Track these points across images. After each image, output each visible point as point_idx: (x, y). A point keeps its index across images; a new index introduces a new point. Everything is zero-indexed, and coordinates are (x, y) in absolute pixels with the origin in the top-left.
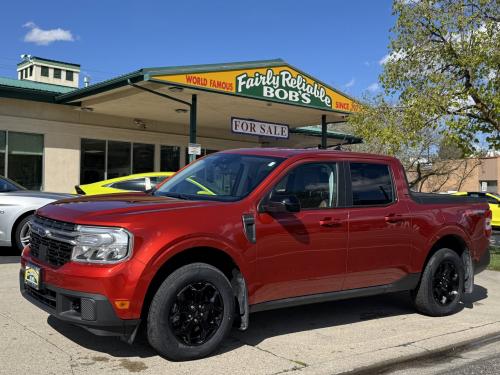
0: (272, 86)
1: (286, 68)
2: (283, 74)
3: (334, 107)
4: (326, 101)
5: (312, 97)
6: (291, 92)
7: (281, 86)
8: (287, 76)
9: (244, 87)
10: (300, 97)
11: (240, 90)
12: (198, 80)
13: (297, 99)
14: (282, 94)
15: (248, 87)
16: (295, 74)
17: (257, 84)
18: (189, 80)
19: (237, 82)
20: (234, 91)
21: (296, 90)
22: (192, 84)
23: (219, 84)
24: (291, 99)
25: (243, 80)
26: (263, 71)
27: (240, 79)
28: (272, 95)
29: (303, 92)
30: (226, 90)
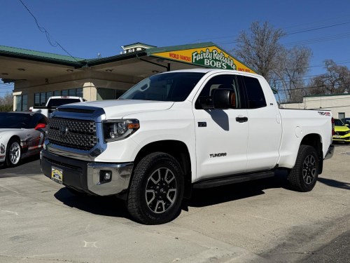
0: (208, 59)
1: (215, 48)
2: (214, 51)
4: (234, 67)
5: (227, 65)
6: (217, 62)
7: (213, 59)
9: (196, 59)
10: (221, 65)
11: (194, 61)
12: (175, 55)
14: (213, 63)
16: (219, 51)
18: (171, 55)
19: (192, 56)
20: (191, 62)
21: (220, 61)
22: (172, 58)
23: (185, 58)
24: (217, 66)
25: (196, 55)
26: (204, 49)
27: (194, 55)
28: (209, 64)
29: (223, 62)
30: (187, 61)
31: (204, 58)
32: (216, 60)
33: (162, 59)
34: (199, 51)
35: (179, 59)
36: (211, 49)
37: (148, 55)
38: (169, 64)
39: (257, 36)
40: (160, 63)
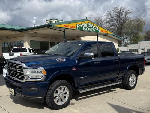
0: (85, 27)
1: (88, 22)
3: (101, 32)
4: (99, 30)
6: (90, 28)
7: (87, 27)
8: (89, 24)
9: (78, 27)
10: (92, 29)
11: (77, 28)
12: (67, 26)
13: (92, 30)
14: (88, 29)
15: (79, 27)
16: (91, 23)
17: (81, 26)
18: (64, 26)
19: (77, 26)
20: (76, 29)
21: (91, 28)
23: (72, 27)
24: (90, 30)
25: (78, 25)
26: (83, 23)
27: (77, 25)
28: (85, 29)
29: (93, 28)
30: (74, 28)
31: (83, 27)
32: (89, 27)
33: (60, 28)
34: (80, 23)
35: (69, 28)
36: (86, 22)
37: (52, 26)
38: (65, 30)
39: (117, 14)
40: (59, 29)
